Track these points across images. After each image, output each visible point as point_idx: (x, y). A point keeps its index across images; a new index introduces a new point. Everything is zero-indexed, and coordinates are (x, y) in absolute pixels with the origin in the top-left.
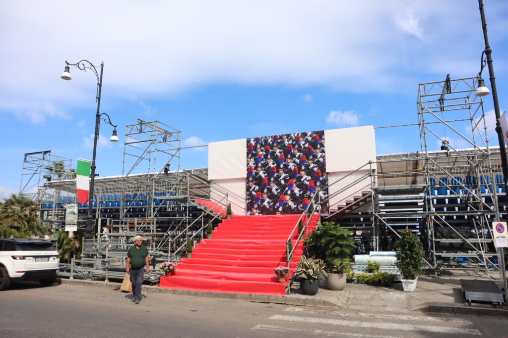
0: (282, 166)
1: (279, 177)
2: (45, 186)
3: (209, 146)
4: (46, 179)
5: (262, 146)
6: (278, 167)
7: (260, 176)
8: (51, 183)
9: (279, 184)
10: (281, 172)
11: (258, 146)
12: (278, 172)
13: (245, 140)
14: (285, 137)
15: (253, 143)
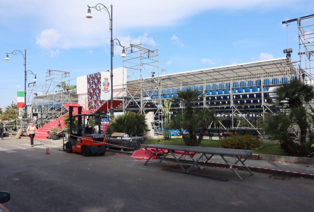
0: (97, 87)
1: (96, 92)
2: (34, 98)
3: (77, 79)
4: (35, 95)
5: (91, 78)
6: (96, 88)
7: (91, 92)
8: (37, 97)
9: (96, 96)
10: (97, 90)
11: (90, 78)
12: (96, 90)
13: (86, 76)
14: (98, 74)
15: (89, 77)
